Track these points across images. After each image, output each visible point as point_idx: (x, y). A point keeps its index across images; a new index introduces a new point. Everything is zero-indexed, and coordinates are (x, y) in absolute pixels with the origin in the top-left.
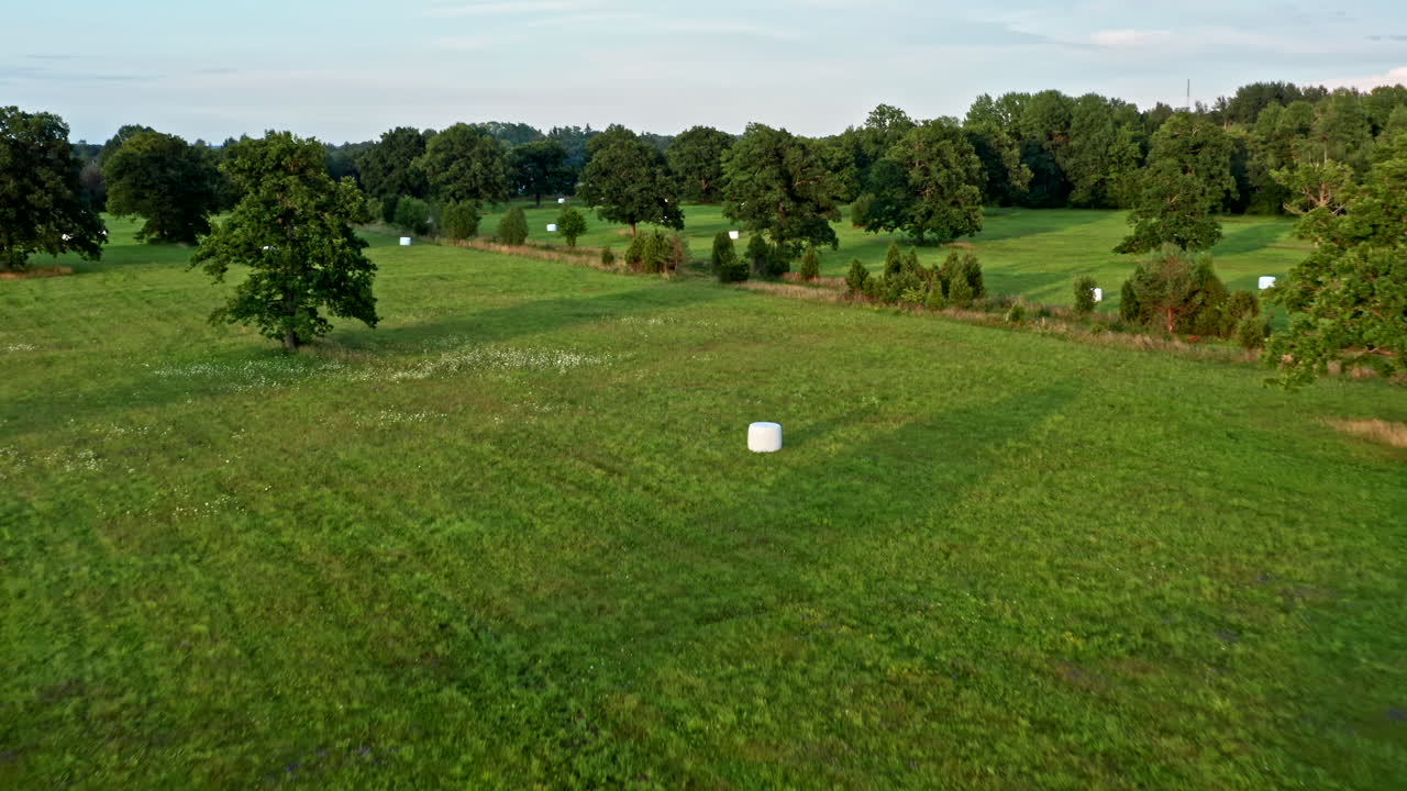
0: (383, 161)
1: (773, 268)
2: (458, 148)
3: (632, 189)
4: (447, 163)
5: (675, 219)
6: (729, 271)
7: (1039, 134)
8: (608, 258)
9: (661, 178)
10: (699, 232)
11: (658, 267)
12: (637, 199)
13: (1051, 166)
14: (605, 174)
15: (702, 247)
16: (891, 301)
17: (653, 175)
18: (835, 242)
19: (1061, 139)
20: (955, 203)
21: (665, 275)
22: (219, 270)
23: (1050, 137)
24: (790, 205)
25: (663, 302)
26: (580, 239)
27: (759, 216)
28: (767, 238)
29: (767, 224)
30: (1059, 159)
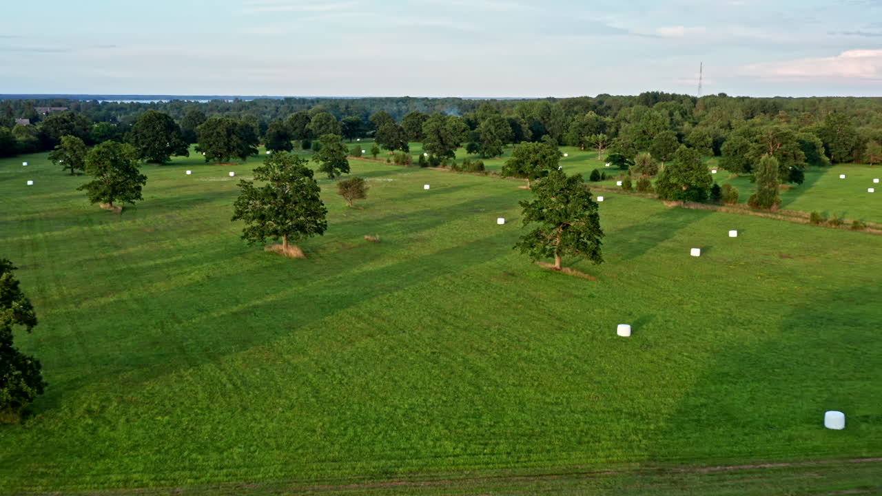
0: (293, 125)
1: (435, 163)
2: (324, 121)
3: (393, 139)
4: (320, 127)
5: (406, 149)
6: (423, 164)
7: (539, 118)
8: (389, 161)
9: (402, 136)
10: (415, 153)
11: (404, 163)
12: (394, 142)
13: (543, 130)
14: (384, 134)
15: (416, 158)
16: (461, 171)
17: (399, 134)
18: (455, 157)
19: (547, 120)
20: (494, 145)
21: (406, 166)
22: (317, 162)
23: (543, 119)
24: (441, 146)
25: (406, 172)
26: (378, 155)
27: (432, 149)
28: (434, 156)
29: (435, 152)
30: (546, 127)
